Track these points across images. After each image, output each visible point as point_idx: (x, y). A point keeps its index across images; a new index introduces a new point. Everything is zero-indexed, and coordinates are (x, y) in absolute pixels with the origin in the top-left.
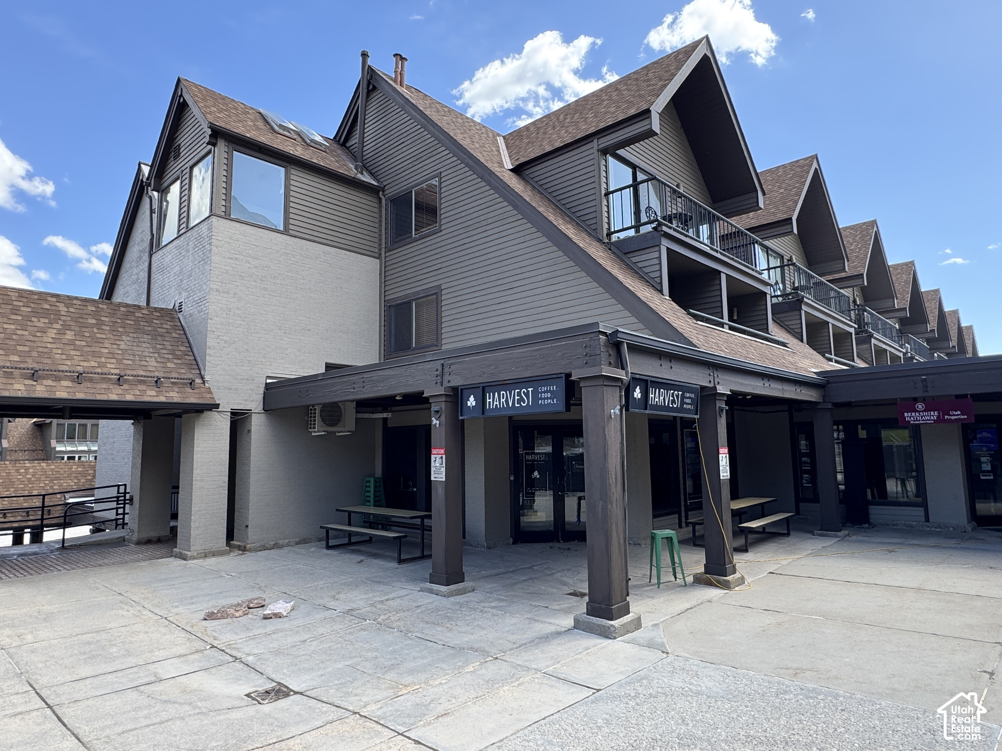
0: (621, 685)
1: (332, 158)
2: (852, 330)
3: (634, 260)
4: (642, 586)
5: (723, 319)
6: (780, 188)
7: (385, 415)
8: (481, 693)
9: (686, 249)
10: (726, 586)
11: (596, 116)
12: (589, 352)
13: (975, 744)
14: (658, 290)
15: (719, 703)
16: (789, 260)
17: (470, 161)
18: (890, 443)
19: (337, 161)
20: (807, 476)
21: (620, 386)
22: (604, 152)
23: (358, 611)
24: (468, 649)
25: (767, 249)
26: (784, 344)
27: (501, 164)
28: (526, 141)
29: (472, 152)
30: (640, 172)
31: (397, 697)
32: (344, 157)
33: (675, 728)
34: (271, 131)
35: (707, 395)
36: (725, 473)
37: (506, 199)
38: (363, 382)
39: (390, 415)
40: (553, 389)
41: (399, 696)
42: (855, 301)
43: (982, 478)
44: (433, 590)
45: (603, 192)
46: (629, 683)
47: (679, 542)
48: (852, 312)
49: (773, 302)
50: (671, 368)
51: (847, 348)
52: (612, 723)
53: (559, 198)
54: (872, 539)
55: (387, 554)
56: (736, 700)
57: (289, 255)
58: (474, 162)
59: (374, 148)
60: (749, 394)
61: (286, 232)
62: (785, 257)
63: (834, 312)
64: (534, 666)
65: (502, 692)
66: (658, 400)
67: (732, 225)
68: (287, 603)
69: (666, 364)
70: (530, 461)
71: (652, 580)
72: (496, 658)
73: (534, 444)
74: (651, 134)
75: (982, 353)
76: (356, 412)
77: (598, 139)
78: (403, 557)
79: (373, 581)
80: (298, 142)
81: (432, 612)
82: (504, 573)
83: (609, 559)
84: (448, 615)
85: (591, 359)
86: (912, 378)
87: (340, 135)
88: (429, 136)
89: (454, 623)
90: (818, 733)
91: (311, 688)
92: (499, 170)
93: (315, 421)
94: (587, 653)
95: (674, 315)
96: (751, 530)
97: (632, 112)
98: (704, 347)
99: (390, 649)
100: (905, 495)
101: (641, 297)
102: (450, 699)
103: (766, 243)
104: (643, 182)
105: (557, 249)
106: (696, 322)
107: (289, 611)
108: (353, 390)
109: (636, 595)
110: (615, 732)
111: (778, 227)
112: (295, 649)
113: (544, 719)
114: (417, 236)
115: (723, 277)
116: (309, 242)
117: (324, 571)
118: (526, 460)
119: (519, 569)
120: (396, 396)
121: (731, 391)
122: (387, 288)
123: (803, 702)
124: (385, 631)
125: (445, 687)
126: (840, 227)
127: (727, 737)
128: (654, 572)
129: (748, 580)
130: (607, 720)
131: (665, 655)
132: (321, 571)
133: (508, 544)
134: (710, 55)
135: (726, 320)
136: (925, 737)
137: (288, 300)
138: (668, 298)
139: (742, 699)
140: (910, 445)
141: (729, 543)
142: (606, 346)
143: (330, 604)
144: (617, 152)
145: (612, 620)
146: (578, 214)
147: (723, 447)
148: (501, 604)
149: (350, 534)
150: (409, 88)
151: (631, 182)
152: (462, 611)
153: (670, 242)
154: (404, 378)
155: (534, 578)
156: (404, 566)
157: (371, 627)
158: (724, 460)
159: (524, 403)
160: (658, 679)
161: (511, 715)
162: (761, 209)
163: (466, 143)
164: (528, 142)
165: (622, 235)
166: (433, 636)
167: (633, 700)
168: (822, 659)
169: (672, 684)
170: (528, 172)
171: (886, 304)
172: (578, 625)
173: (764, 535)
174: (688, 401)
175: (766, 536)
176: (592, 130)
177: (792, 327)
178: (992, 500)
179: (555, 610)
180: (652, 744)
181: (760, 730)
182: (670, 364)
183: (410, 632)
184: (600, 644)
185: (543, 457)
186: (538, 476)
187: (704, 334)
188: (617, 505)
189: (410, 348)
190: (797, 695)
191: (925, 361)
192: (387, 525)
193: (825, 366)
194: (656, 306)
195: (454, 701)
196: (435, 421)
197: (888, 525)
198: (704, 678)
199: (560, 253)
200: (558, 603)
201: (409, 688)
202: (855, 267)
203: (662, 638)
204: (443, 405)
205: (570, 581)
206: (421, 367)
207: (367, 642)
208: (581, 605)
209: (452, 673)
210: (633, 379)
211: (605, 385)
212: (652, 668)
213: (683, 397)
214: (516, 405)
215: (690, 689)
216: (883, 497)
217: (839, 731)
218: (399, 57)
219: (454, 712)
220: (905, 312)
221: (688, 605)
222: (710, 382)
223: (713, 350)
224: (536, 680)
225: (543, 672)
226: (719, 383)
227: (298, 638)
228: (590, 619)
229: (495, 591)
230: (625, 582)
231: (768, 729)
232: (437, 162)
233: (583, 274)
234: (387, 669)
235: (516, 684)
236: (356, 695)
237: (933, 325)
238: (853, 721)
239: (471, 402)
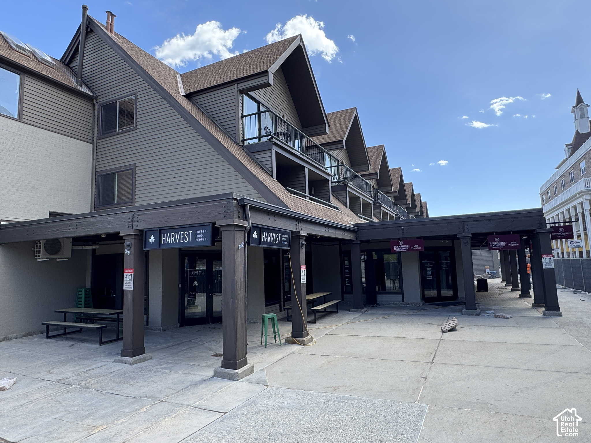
0: (238, 408)
1: (58, 73)
2: (371, 202)
3: (257, 157)
4: (257, 347)
5: (305, 193)
6: (337, 123)
7: (94, 247)
8: (150, 425)
9: (286, 153)
10: (303, 343)
11: (237, 71)
12: (226, 210)
13: (416, 416)
14: (270, 175)
15: (294, 411)
16: (341, 163)
17: (157, 87)
18: (388, 261)
19: (61, 76)
20: (347, 280)
21: (244, 231)
22: (241, 92)
23: (66, 380)
24: (144, 397)
25: (330, 156)
26: (337, 209)
27: (177, 92)
28: (194, 79)
29: (158, 81)
30: (262, 106)
31: (90, 436)
32: (68, 74)
33: (268, 430)
34: (10, 48)
35: (294, 236)
36: (304, 280)
37: (180, 113)
38: (77, 225)
39: (98, 247)
40: (204, 232)
41: (91, 435)
42: (373, 187)
43: (427, 278)
44: (123, 360)
45: (240, 115)
46: (243, 407)
47: (278, 320)
48: (372, 192)
49: (333, 185)
50: (275, 220)
51: (369, 211)
52: (232, 432)
53: (214, 116)
54: (378, 312)
55: (92, 339)
56: (303, 409)
57: (22, 136)
58: (160, 88)
59: (91, 70)
60: (319, 236)
61: (20, 119)
62: (340, 161)
63: (363, 192)
64: (186, 403)
65: (164, 422)
66: (267, 239)
67: (312, 141)
68: (10, 379)
69: (272, 218)
70: (192, 275)
71: (262, 343)
72: (162, 401)
73: (196, 264)
74: (268, 85)
75: (430, 216)
76: (73, 245)
77: (238, 84)
78: (103, 340)
79: (80, 358)
80: (32, 59)
81: (121, 375)
82: (172, 346)
83: (236, 332)
84: (132, 376)
85: (227, 214)
86: (397, 228)
87: (65, 57)
88: (130, 68)
89: (135, 381)
90: (343, 421)
91: (25, 438)
92: (176, 95)
93: (40, 251)
94: (220, 391)
95: (278, 190)
96: (318, 311)
97: (258, 71)
98: (294, 209)
99: (88, 403)
100: (395, 288)
101: (260, 179)
102: (128, 432)
103: (330, 152)
104: (263, 112)
105: (211, 147)
106: (290, 194)
107: (12, 385)
108: (68, 231)
109: (253, 353)
110: (233, 437)
111: (335, 144)
112: (14, 411)
113: (190, 436)
114: (120, 131)
115: (306, 170)
116: (38, 129)
117: (43, 354)
118: (189, 275)
119: (182, 343)
120: (101, 235)
121: (308, 234)
122: (98, 163)
123: (337, 405)
124: (86, 391)
125: (125, 424)
126: (367, 147)
127: (296, 431)
128: (264, 338)
129: (315, 339)
130: (229, 431)
131: (266, 387)
132: (41, 354)
133: (177, 327)
134: (302, 45)
135: (307, 194)
136: (394, 415)
137: (20, 167)
138: (276, 180)
139: (306, 407)
140: (397, 262)
141: (305, 318)
142: (236, 207)
143: (45, 377)
144: (249, 93)
145: (236, 369)
146: (225, 127)
147: (303, 265)
148: (169, 366)
149: (65, 327)
150: (116, 34)
151: (257, 112)
152: (142, 373)
153: (277, 148)
154: (106, 223)
155: (192, 347)
156: (103, 346)
157: (76, 390)
158: (304, 272)
159: (186, 240)
160: (261, 402)
161: (169, 436)
162: (328, 134)
163: (155, 76)
164: (196, 80)
165: (251, 142)
166: (120, 391)
167: (245, 417)
168: (348, 380)
169: (269, 404)
170: (195, 98)
171: (388, 189)
172: (216, 374)
173: (325, 313)
174: (284, 239)
175: (326, 313)
176: (234, 78)
177: (342, 199)
178: (432, 289)
179: (203, 366)
180: (254, 441)
181: (314, 424)
182: (274, 218)
183: (104, 390)
184: (229, 385)
185: (200, 272)
186: (197, 285)
187: (295, 202)
188: (241, 301)
189: (113, 204)
190: (335, 401)
191: (406, 220)
192: (94, 320)
193: (357, 221)
194: (268, 184)
195: (131, 432)
196: (127, 252)
197: (385, 304)
198: (287, 398)
199: (213, 150)
200: (205, 362)
201: (100, 428)
202: (374, 169)
203: (266, 377)
204: (133, 241)
205: (214, 348)
206: (118, 216)
207: (72, 400)
208: (219, 362)
209: (131, 414)
210: (253, 226)
211: (235, 230)
212: (258, 396)
213: (281, 237)
214: (181, 242)
215: (278, 406)
216: (384, 290)
217: (354, 418)
218: (110, 13)
219: (130, 440)
220: (396, 194)
221: (281, 356)
222: (297, 229)
223: (299, 211)
224: (187, 412)
225: (192, 406)
226: (301, 229)
227: (17, 404)
228: (223, 370)
229: (166, 357)
230: (245, 347)
231: (318, 423)
232: (135, 85)
233: (226, 163)
234: (84, 417)
235: (173, 416)
236: (59, 438)
237: (409, 201)
238: (361, 412)
239: (152, 239)
